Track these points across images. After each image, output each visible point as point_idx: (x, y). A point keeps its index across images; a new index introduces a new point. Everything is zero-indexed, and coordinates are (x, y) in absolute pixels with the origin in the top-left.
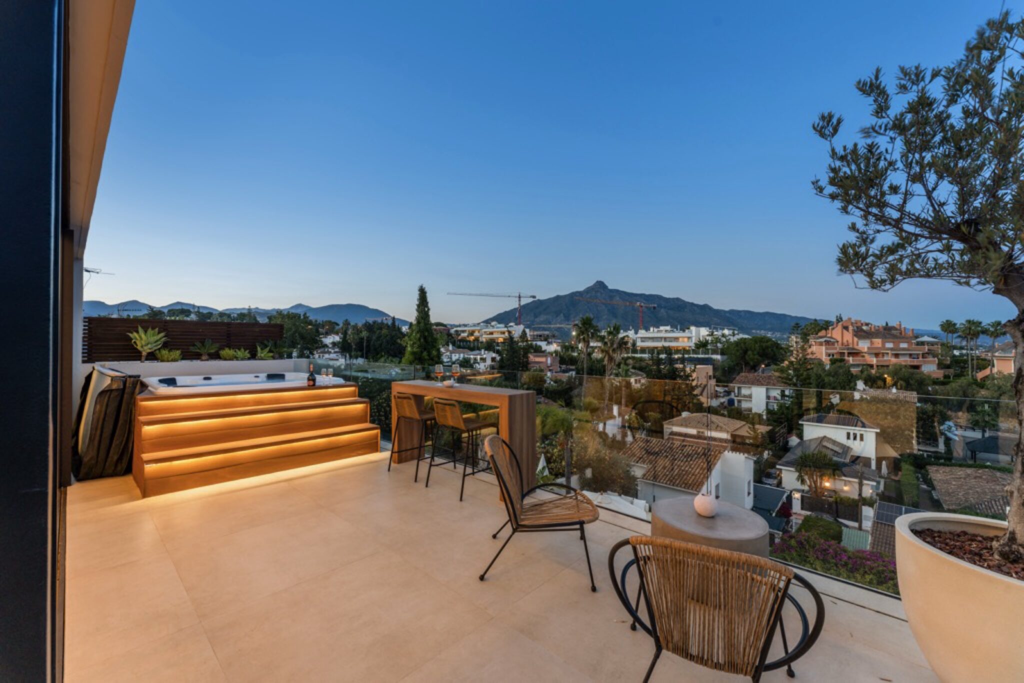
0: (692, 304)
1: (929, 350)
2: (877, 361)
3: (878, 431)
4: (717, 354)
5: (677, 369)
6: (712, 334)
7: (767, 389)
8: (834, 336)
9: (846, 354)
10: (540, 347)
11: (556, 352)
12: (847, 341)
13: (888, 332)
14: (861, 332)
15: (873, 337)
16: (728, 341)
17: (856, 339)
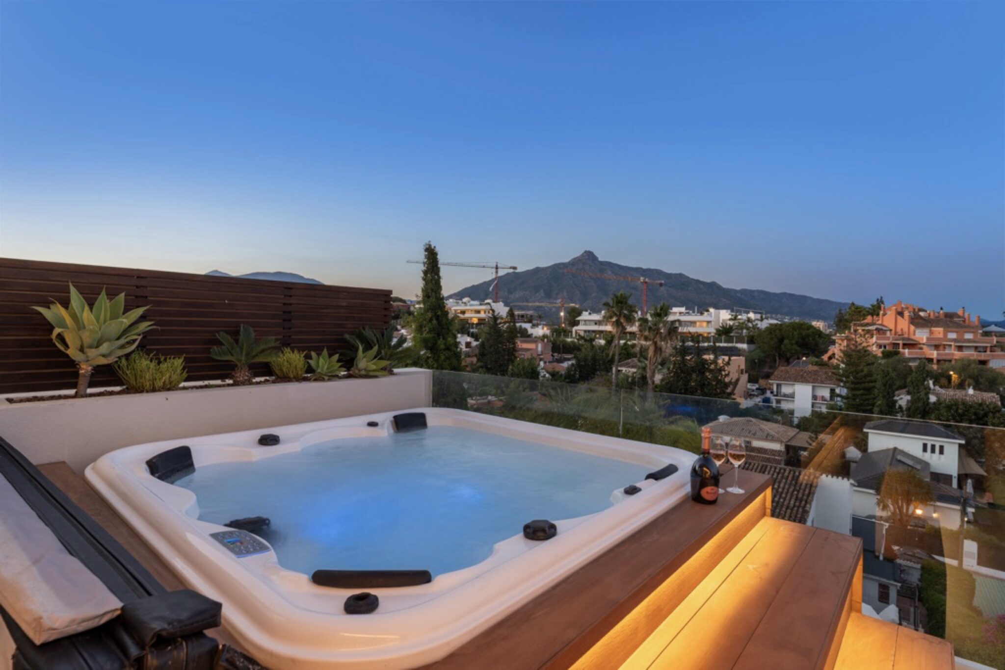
0: (698, 282)
1: (997, 342)
2: (938, 354)
3: (963, 442)
4: (742, 342)
5: (706, 360)
6: (735, 319)
7: (814, 388)
8: (885, 323)
9: (901, 346)
10: (526, 330)
11: (544, 336)
12: (902, 330)
13: (950, 320)
14: (918, 319)
15: (932, 326)
16: (755, 327)
17: (912, 327)
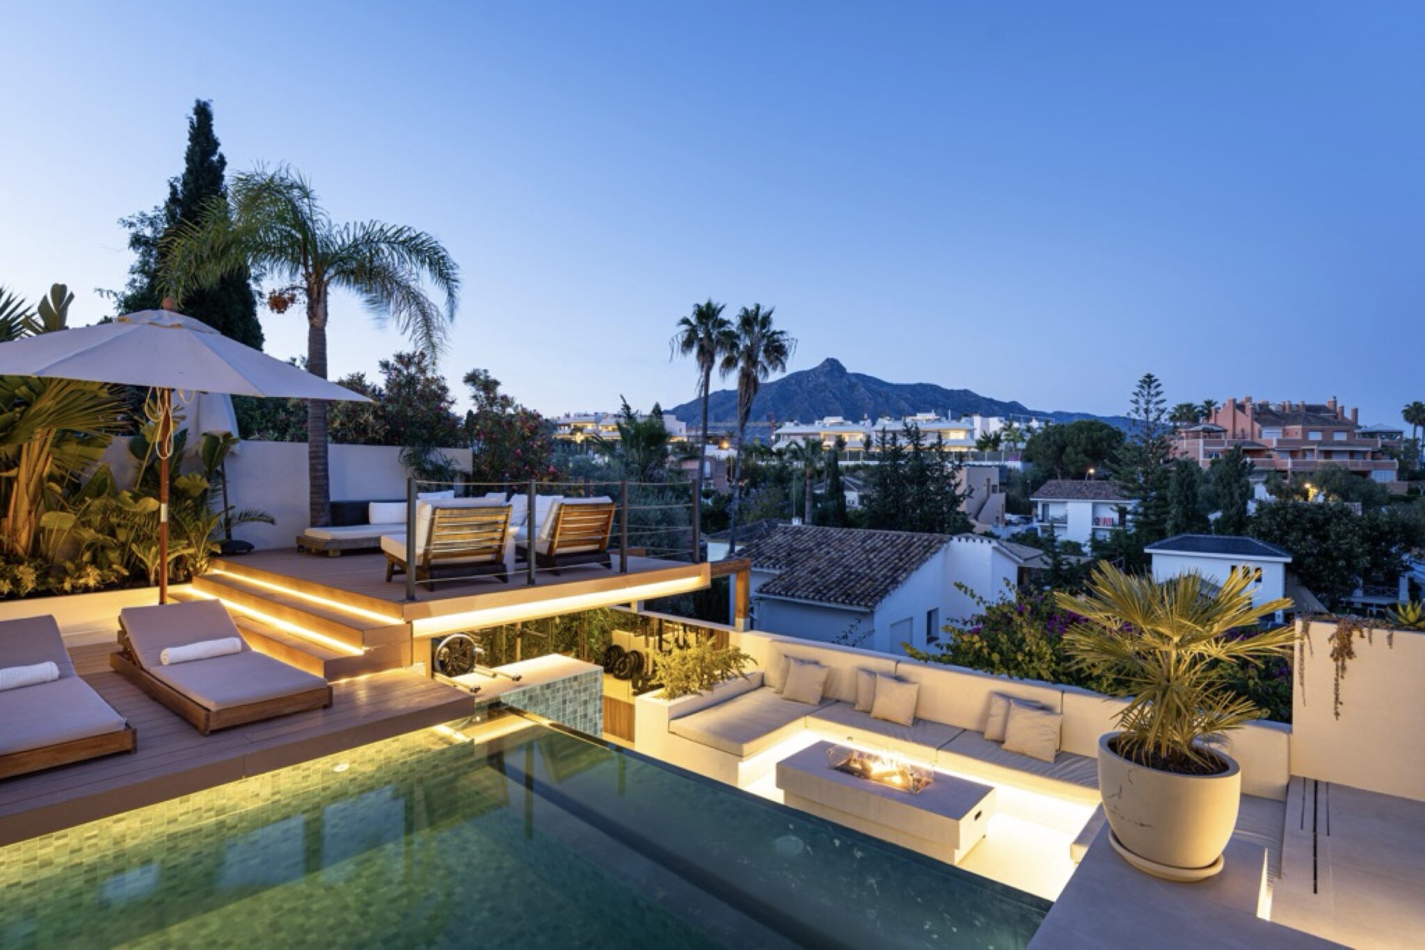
1: (1383, 446)
7: (1096, 506)
8: (1220, 423)
12: (1243, 431)
13: (1313, 415)
14: (1264, 415)
15: (1287, 423)
17: (1257, 426)
